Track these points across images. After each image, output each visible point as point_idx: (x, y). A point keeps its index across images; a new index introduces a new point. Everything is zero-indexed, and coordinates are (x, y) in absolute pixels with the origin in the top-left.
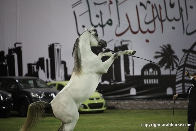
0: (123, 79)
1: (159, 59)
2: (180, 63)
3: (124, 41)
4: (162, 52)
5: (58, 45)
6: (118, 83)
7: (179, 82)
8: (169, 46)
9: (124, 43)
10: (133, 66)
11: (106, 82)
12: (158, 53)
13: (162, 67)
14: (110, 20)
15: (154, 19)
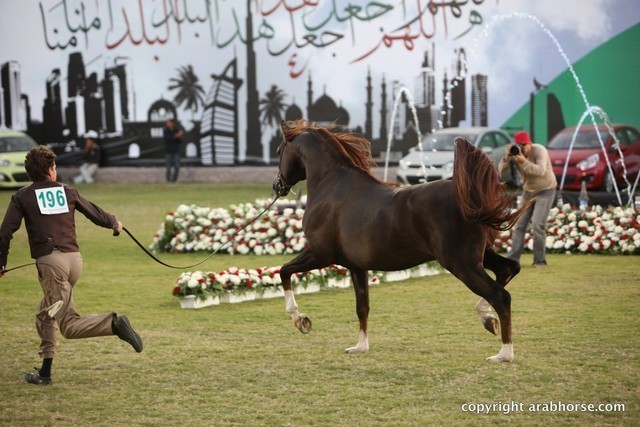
0: (119, 128)
1: (176, 92)
2: (208, 99)
3: (119, 58)
4: (180, 79)
5: (16, 65)
6: (111, 135)
7: (206, 134)
8: (190, 67)
9: (120, 62)
10: (135, 103)
11: (93, 134)
12: (173, 80)
13: (179, 105)
14: (97, 19)
15: (167, 17)
